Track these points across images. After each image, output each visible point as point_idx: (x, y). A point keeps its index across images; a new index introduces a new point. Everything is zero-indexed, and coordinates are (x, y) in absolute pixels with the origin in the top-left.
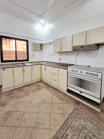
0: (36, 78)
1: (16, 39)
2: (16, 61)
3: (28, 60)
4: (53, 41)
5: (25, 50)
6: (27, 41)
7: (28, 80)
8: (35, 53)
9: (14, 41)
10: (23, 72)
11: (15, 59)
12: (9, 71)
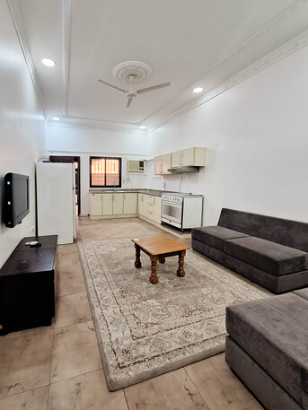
0: (131, 210)
1: (106, 158)
2: (105, 186)
3: (120, 186)
4: (153, 158)
5: (117, 172)
6: (120, 159)
7: (118, 211)
8: (130, 176)
9: (103, 160)
10: (113, 200)
11: (103, 184)
12: (98, 196)
